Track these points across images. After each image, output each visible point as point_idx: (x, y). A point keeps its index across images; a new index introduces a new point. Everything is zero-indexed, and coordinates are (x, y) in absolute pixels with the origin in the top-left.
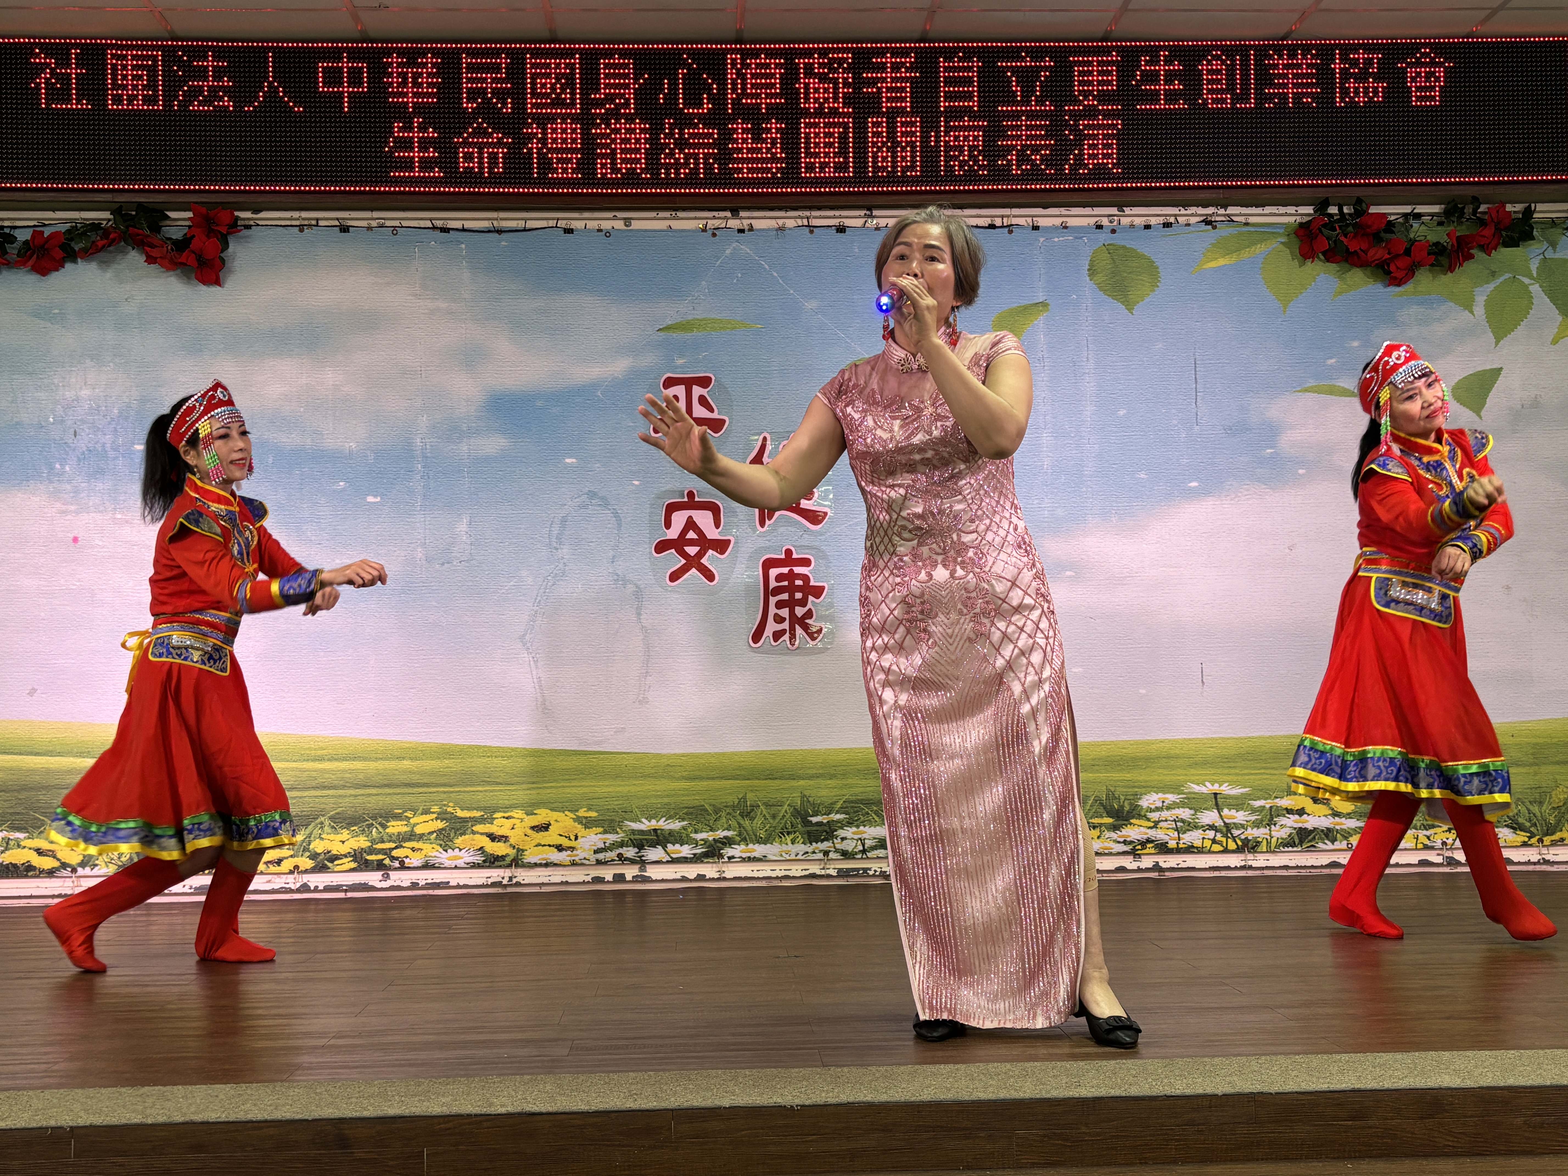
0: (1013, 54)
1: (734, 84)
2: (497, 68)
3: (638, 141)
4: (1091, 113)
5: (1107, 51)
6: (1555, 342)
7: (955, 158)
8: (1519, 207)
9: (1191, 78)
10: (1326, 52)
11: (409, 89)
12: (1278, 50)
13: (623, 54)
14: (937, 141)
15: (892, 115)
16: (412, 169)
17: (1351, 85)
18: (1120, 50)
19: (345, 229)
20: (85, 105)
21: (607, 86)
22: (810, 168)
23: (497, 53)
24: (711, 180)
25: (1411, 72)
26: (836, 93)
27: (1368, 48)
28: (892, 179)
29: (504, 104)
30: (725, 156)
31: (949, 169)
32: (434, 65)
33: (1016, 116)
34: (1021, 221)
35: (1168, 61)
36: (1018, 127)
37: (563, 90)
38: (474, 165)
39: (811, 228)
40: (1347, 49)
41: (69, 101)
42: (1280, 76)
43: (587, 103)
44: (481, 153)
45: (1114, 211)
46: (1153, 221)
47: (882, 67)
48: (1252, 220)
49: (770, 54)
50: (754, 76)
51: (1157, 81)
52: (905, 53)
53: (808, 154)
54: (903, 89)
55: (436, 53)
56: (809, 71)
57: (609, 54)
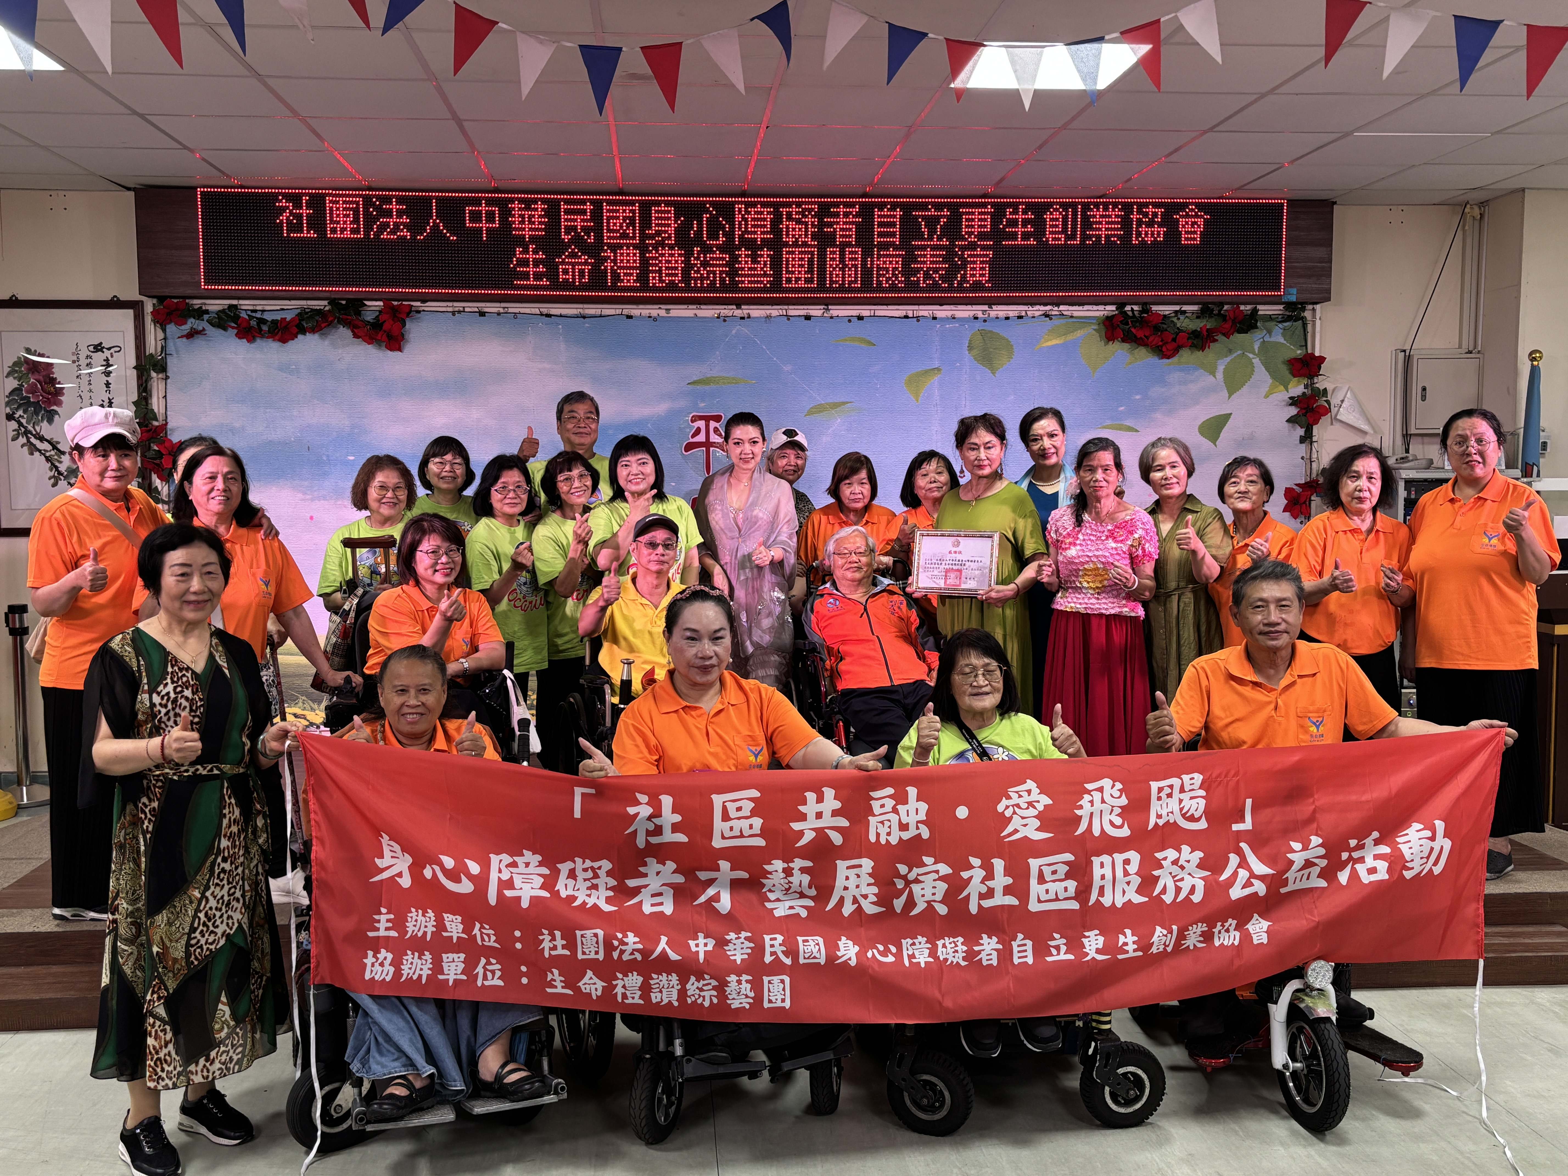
0: (923, 207)
1: (740, 224)
2: (584, 212)
3: (676, 262)
4: (972, 246)
5: (984, 205)
6: (1266, 397)
7: (884, 275)
8: (1249, 307)
9: (1039, 225)
10: (1127, 208)
11: (527, 226)
12: (1097, 205)
13: (668, 203)
14: (872, 264)
15: (843, 246)
16: (528, 279)
17: (1143, 229)
18: (993, 205)
19: (482, 314)
20: (312, 234)
21: (657, 225)
22: (789, 281)
23: (583, 202)
24: (724, 288)
25: (1182, 221)
26: (806, 231)
27: (1155, 205)
28: (842, 289)
29: (589, 237)
30: (733, 273)
31: (879, 283)
32: (542, 209)
33: (924, 248)
34: (925, 313)
35: (1025, 212)
36: (925, 256)
37: (628, 228)
38: (570, 277)
39: (788, 317)
40: (1141, 206)
41: (302, 232)
42: (1096, 223)
43: (643, 237)
44: (573, 269)
45: (986, 307)
46: (1011, 314)
47: (837, 215)
48: (1075, 314)
49: (764, 205)
50: (753, 219)
51: (1016, 225)
52: (852, 205)
53: (788, 272)
54: (850, 230)
55: (544, 201)
56: (789, 217)
57: (658, 204)
